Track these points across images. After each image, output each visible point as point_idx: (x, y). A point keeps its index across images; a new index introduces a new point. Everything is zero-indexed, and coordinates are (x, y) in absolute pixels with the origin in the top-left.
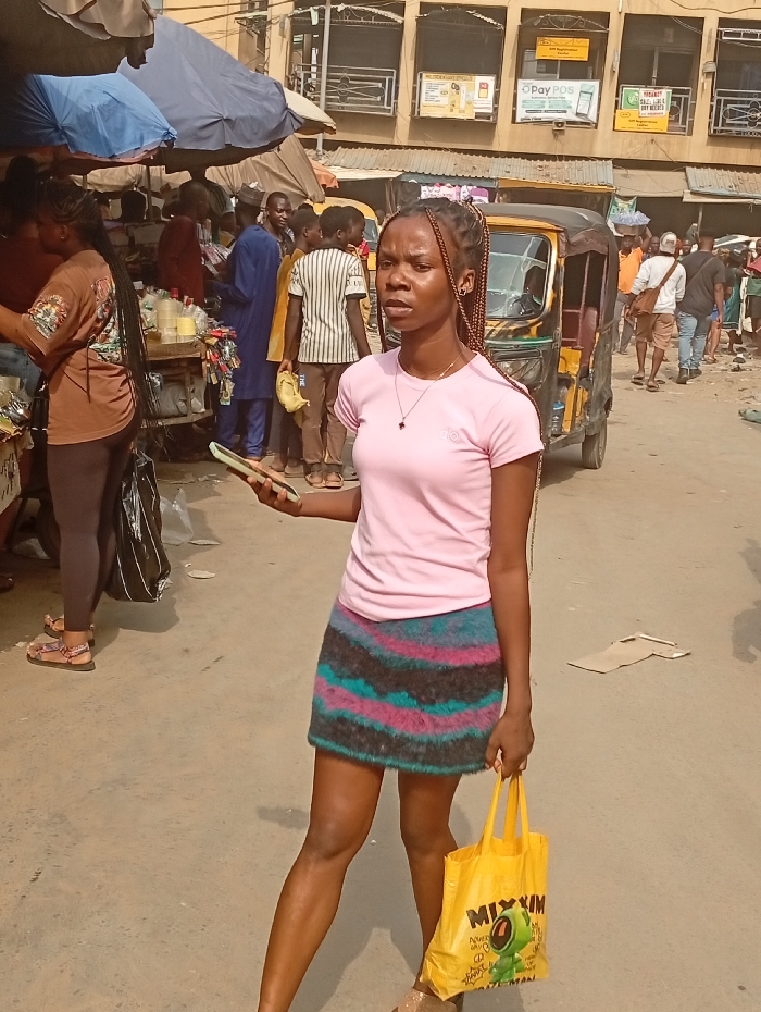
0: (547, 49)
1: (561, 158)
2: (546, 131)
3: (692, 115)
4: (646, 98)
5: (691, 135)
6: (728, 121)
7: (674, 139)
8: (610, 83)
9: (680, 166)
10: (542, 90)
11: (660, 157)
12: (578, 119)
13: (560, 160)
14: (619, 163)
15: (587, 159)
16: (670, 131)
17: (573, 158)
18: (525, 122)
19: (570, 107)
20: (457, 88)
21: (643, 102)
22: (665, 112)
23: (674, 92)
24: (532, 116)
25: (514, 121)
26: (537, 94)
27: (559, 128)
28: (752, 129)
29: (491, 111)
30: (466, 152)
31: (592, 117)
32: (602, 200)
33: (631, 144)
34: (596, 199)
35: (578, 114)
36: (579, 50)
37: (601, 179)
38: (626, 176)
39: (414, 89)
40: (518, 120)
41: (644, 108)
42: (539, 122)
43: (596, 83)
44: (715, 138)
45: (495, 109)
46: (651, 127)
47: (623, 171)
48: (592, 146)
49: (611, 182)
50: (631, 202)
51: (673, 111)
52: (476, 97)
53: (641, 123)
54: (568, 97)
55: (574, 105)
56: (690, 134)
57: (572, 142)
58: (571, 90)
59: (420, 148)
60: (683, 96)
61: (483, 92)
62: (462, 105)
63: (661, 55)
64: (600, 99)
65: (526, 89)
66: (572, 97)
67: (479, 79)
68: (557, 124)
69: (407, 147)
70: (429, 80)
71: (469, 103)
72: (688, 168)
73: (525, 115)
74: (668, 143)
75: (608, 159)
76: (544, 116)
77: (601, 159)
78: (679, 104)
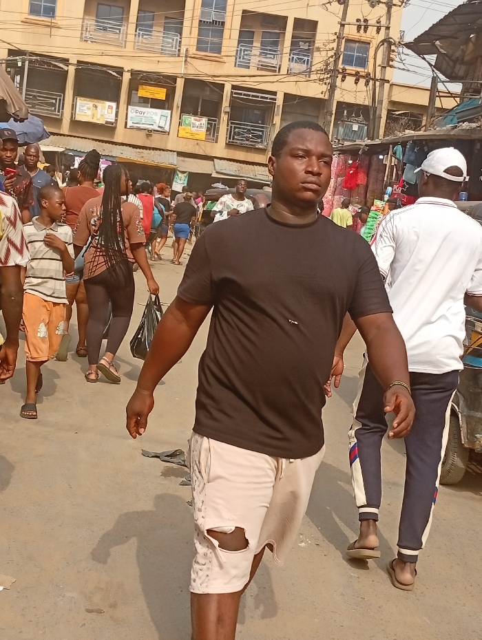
0: (145, 91)
2: (143, 134)
3: (218, 133)
4: (195, 122)
6: (236, 137)
7: (208, 144)
8: (176, 112)
9: (211, 158)
10: (141, 113)
11: (201, 153)
12: (159, 129)
13: (150, 150)
14: (180, 154)
15: (164, 150)
16: (207, 140)
17: (156, 149)
18: (132, 128)
19: (155, 123)
20: (96, 107)
21: (193, 124)
22: (204, 130)
23: (209, 120)
24: (135, 125)
25: (126, 127)
26: (138, 114)
27: (149, 133)
28: (247, 142)
29: (113, 121)
30: (100, 141)
31: (167, 129)
32: (171, 172)
33: (186, 145)
34: (167, 172)
35: (159, 127)
36: (161, 94)
37: (171, 161)
38: (183, 161)
39: (73, 105)
40: (128, 127)
41: (193, 127)
42: (139, 129)
43: (169, 112)
44: (229, 145)
45: (116, 120)
46: (197, 137)
47: (182, 158)
48: (166, 144)
49: (175, 163)
50: (185, 175)
51: (208, 130)
52: (106, 112)
53: (192, 134)
54: (154, 117)
55: (157, 122)
56: (216, 142)
57: (156, 141)
58: (156, 114)
59: (75, 137)
60: (214, 123)
61: (110, 110)
62: (99, 116)
63: (203, 100)
64: (171, 120)
65: (133, 111)
66: (156, 118)
67: (108, 103)
68: (148, 131)
69: (68, 136)
70: (80, 102)
71: (102, 115)
72: (215, 160)
73: (132, 124)
74: (205, 146)
75: (174, 151)
76: (142, 126)
77: (171, 151)
78: (211, 126)
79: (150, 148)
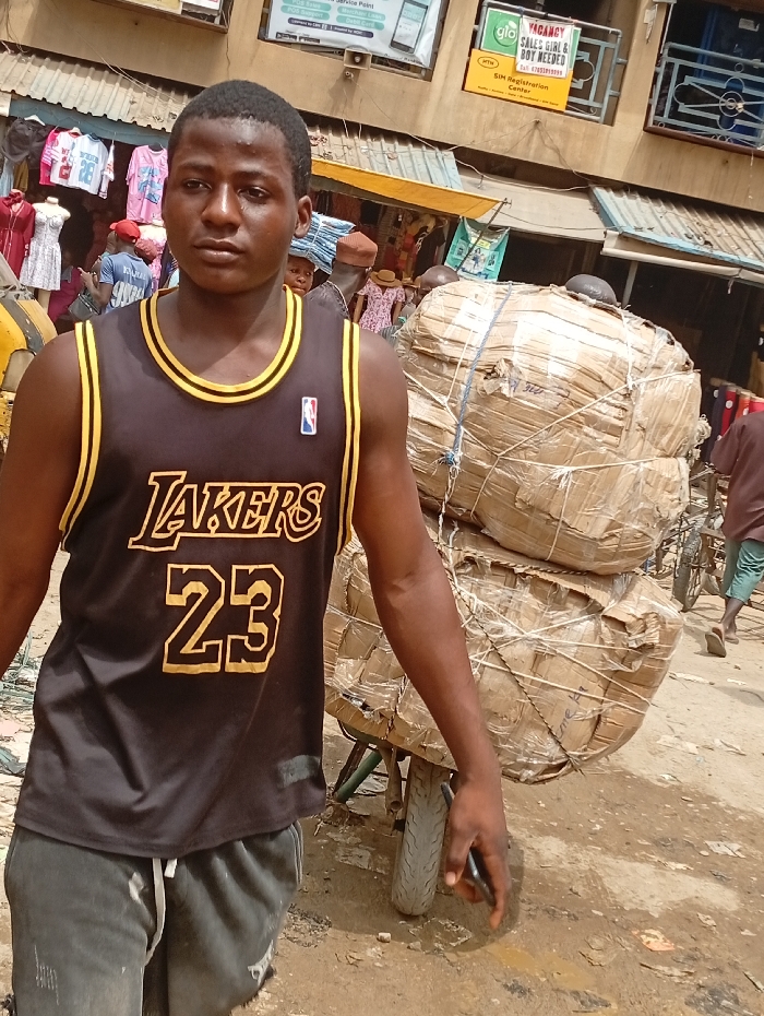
1: (353, 128)
2: (332, 67)
3: (618, 85)
4: (535, 37)
5: (612, 125)
6: (683, 108)
7: (579, 126)
9: (584, 184)
11: (548, 159)
12: (393, 54)
15: (404, 138)
16: (572, 111)
17: (377, 133)
18: (285, 41)
19: (379, 27)
21: (526, 42)
22: (566, 70)
23: (586, 32)
24: (301, 31)
25: (262, 36)
27: (355, 66)
28: (723, 132)
29: (215, 6)
31: (423, 53)
33: (494, 125)
35: (394, 44)
40: (272, 35)
41: (527, 55)
42: (314, 47)
44: (655, 137)
45: (226, 5)
46: (536, 95)
48: (416, 115)
50: (495, 239)
51: (580, 69)
53: (516, 77)
54: (379, 6)
55: (389, 25)
56: (610, 120)
57: (376, 99)
59: (57, 57)
60: (603, 44)
64: (442, 21)
66: (386, 7)
68: (354, 54)
69: (28, 51)
73: (284, 27)
74: (566, 133)
75: (443, 146)
76: (326, 37)
77: (432, 143)
78: (594, 58)
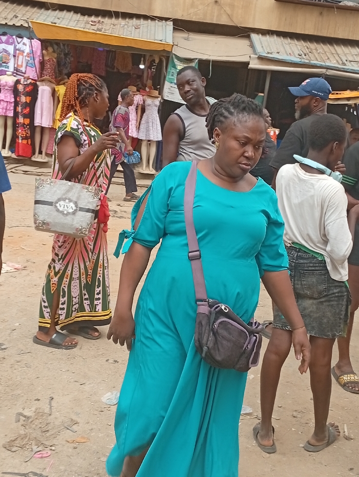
7: (239, 2)
9: (243, 33)
11: (224, 21)
13: (117, 17)
14: (181, 25)
15: (146, 17)
33: (193, 5)
37: (160, 38)
47: (185, 34)
48: (150, 4)
49: (169, 42)
74: (233, 6)
75: (167, 19)
77: (161, 19)
79: (117, 15)
